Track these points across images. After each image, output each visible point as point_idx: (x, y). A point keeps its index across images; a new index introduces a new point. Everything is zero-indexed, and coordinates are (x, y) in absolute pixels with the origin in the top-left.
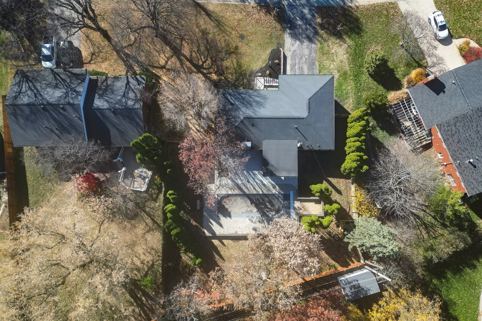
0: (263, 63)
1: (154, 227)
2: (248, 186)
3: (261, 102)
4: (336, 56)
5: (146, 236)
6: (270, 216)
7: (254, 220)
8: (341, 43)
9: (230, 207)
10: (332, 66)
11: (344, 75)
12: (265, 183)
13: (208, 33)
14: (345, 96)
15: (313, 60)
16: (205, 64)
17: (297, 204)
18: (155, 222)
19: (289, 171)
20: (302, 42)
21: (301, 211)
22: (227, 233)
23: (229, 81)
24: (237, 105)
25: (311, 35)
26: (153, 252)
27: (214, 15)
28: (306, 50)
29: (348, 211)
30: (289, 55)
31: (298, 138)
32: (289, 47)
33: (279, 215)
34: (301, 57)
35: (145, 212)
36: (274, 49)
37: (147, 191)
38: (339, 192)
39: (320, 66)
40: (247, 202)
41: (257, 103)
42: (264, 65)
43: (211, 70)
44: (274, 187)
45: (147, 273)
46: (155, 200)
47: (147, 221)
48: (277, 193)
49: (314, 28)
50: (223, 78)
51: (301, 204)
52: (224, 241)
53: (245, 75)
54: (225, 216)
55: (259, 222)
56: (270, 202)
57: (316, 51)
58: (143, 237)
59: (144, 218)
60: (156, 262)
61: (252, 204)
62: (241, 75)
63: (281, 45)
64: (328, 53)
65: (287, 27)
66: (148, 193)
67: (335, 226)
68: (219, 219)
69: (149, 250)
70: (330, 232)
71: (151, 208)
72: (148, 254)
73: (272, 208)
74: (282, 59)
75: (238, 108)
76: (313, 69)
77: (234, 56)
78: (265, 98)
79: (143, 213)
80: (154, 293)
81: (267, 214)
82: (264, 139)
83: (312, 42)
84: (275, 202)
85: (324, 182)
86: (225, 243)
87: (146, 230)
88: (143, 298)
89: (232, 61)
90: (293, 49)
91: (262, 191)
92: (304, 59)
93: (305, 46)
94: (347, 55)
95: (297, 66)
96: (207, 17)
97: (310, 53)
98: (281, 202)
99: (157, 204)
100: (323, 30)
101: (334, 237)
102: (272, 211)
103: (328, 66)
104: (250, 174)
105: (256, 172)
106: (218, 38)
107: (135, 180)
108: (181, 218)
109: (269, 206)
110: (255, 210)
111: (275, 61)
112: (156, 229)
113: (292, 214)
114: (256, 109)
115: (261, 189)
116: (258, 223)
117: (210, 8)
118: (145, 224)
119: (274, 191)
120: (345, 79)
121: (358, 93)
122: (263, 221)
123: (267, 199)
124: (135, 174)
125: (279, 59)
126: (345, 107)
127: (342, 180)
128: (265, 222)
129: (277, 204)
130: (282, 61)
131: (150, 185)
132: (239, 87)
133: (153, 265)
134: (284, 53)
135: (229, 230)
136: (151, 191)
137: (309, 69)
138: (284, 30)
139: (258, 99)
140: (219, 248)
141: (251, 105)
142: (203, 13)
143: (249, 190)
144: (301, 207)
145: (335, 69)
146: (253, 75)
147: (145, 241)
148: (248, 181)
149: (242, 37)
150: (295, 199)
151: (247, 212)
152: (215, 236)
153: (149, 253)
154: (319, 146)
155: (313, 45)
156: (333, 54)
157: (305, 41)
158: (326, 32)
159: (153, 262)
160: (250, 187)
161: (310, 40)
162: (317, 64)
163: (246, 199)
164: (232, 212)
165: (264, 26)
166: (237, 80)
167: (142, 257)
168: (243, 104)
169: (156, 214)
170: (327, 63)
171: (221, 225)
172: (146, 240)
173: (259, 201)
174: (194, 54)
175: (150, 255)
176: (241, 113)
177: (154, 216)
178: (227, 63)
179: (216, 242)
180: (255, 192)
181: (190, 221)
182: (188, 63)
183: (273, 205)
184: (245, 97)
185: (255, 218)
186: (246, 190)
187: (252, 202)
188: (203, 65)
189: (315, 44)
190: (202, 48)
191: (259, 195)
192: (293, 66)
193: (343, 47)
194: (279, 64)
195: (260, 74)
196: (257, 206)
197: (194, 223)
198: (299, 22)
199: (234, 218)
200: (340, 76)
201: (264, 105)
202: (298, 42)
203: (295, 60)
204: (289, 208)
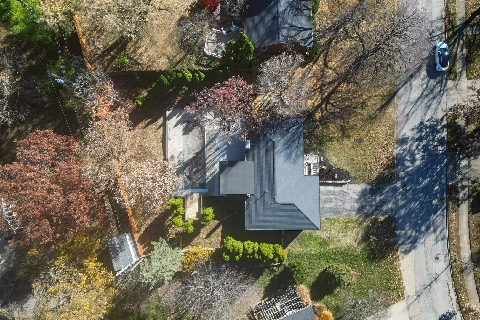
0: (333, 163)
1: (172, 63)
2: (212, 150)
3: (290, 158)
4: (344, 236)
5: (164, 56)
6: (185, 171)
7: (181, 156)
8: (358, 241)
9: (193, 133)
10: (334, 231)
11: (325, 243)
12: (215, 166)
13: (363, 109)
14: (303, 244)
15: (339, 213)
16: (330, 105)
17: (196, 196)
18: (177, 64)
19: (225, 186)
20: (357, 201)
21: (189, 200)
22: (168, 131)
23: (314, 129)
24: (287, 134)
25: (365, 211)
26: (150, 64)
27: (382, 113)
28: (349, 206)
29: (191, 244)
30: (344, 188)
31: (256, 195)
32: (352, 188)
33: (186, 179)
34: (342, 201)
35: (186, 55)
36: (349, 173)
37: (205, 54)
38: (208, 236)
39: (334, 219)
40: (198, 149)
41: (290, 154)
42: (332, 164)
43: (325, 112)
44: (211, 175)
45: (132, 59)
46: (197, 63)
47: (178, 57)
48: (206, 177)
49: (372, 214)
50: (317, 124)
51: (196, 199)
52: (162, 128)
53: (321, 145)
54: (184, 129)
55: (179, 161)
56: (198, 171)
57: (349, 216)
58: (163, 54)
59: (180, 54)
60: (141, 67)
61: (196, 153)
62: (320, 141)
63: (354, 180)
64: (347, 228)
65: (372, 187)
66: (203, 56)
67: (177, 231)
68: (182, 124)
69: (152, 60)
70: (171, 226)
71: (189, 60)
72: (148, 59)
73: (192, 173)
74: (339, 182)
75: (284, 136)
76: (330, 213)
77: (340, 134)
78: (295, 162)
79: (185, 53)
80: (114, 66)
81: (187, 168)
82: (255, 162)
83: (358, 212)
84: (198, 175)
85: (217, 222)
86: (159, 130)
87: (169, 56)
88: (109, 57)
89: (334, 132)
90: (350, 192)
91: (207, 163)
92: (340, 203)
93: (353, 205)
94: (345, 247)
95: (332, 196)
96: (379, 106)
97: (346, 210)
98: (197, 181)
99: (193, 65)
100: (371, 222)
101: (166, 230)
102: (189, 172)
103: (333, 227)
104: (223, 151)
105: (226, 156)
106: (358, 118)
107: (215, 44)
108: (181, 88)
109: (194, 170)
110: (191, 157)
111: (336, 175)
112: (171, 66)
113: (187, 191)
114: (283, 153)
115: (210, 162)
116: (178, 159)
117: (389, 110)
118: (175, 55)
119: (208, 174)
120: (320, 244)
121: (307, 257)
122: (181, 164)
123: (201, 167)
124: (220, 43)
125: (339, 179)
126: (292, 244)
127: (219, 239)
128: (179, 166)
129: (196, 177)
130: (337, 182)
131: (210, 57)
132: (309, 140)
133: (139, 64)
134: (346, 183)
135: (171, 132)
136: (205, 59)
137: (330, 208)
138: (369, 183)
139: (294, 155)
140: (154, 124)
141: (287, 148)
142: (384, 102)
143: (208, 150)
144: (193, 200)
145: (330, 235)
146: (321, 153)
147: (159, 56)
148: (217, 150)
149: (360, 141)
150: (200, 194)
151: (189, 149)
152: (166, 119)
153: (149, 61)
154: (249, 215)
155: (354, 213)
156: (347, 232)
157: (359, 204)
158: (368, 226)
159: (141, 64)
160: (211, 152)
161: (360, 209)
162: (336, 217)
163: (201, 148)
164: (188, 135)
165: (373, 163)
166: (316, 137)
167: (146, 54)
168: (288, 141)
169: (184, 65)
170: (337, 226)
171: (176, 125)
172: (161, 56)
173: (199, 161)
174: (340, 94)
175: (147, 61)
176: (279, 139)
177: (183, 63)
178: (332, 127)
179: (160, 121)
180: (206, 156)
181: (179, 96)
182: (331, 89)
183: (195, 173)
184: (295, 143)
185: (183, 157)
186: (208, 148)
187: (198, 154)
188: (330, 104)
189: (356, 214)
190: (347, 103)
191: (205, 160)
192: (333, 193)
193: (354, 242)
194: (333, 179)
195: (322, 159)
196: (194, 158)
197: (177, 100)
198: (378, 199)
199: (183, 138)
200: (324, 239)
201: (287, 161)
202: (357, 197)
203: (339, 195)
204: (192, 188)
